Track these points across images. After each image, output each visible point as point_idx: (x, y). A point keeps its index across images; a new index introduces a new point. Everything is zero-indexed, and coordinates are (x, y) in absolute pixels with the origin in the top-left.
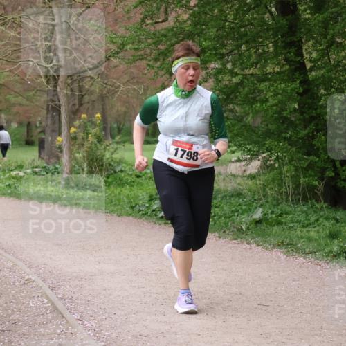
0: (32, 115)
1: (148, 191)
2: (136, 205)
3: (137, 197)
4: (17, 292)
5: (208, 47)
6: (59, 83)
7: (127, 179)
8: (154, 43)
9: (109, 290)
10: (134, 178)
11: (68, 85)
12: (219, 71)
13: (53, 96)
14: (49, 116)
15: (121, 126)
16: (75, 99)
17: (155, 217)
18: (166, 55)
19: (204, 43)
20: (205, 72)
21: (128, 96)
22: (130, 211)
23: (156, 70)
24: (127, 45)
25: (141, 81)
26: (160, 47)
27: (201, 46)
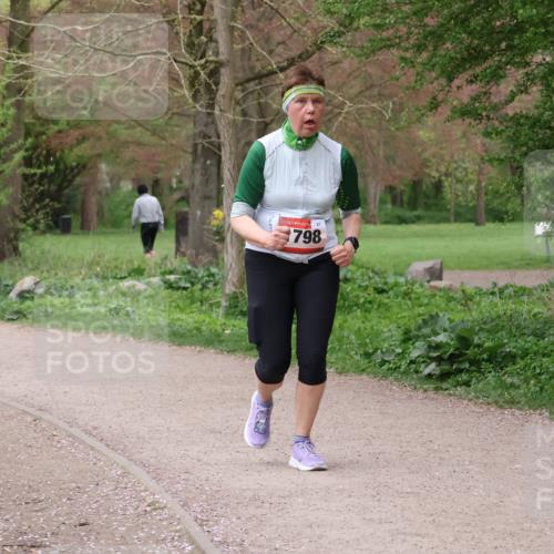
0: (162, 165)
1: (401, 322)
2: (376, 350)
3: (378, 334)
4: (129, 529)
5: (529, 21)
6: (218, 98)
7: (357, 297)
8: (415, 14)
9: (318, 526)
10: (372, 295)
11: (238, 103)
13: (206, 125)
14: (198, 166)
16: (250, 131)
17: (415, 376)
18: (441, 36)
19: (521, 11)
20: (522, 71)
21: (360, 124)
22: (364, 363)
23: (419, 68)
24: (359, 17)
25: (386, 92)
26: (428, 20)
27: (515, 17)
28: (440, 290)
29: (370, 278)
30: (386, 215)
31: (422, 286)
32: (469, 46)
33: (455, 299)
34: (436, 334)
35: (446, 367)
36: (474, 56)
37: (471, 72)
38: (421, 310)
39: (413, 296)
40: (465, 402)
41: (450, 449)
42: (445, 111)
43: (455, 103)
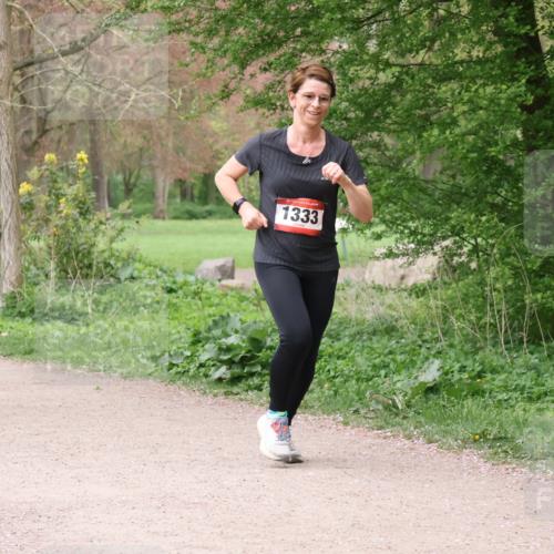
1: (191, 323)
5: (325, 6)
11: (16, 89)
12: (350, 59)
15: (132, 180)
16: (30, 119)
17: (204, 380)
18: (232, 21)
20: (318, 59)
23: (210, 55)
26: (219, 3)
28: (232, 289)
29: (158, 277)
30: (175, 209)
31: (213, 285)
32: (263, 32)
33: (248, 299)
34: (227, 335)
35: (237, 370)
36: (268, 42)
37: (265, 59)
38: (212, 310)
39: (203, 295)
40: (257, 407)
41: (239, 457)
42: (238, 100)
43: (248, 92)
